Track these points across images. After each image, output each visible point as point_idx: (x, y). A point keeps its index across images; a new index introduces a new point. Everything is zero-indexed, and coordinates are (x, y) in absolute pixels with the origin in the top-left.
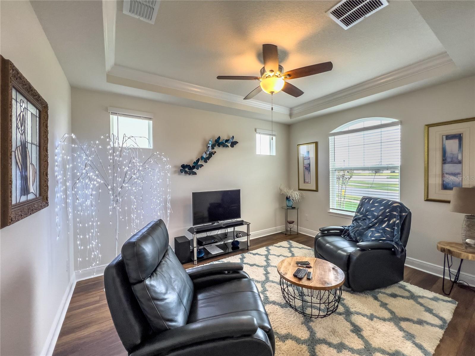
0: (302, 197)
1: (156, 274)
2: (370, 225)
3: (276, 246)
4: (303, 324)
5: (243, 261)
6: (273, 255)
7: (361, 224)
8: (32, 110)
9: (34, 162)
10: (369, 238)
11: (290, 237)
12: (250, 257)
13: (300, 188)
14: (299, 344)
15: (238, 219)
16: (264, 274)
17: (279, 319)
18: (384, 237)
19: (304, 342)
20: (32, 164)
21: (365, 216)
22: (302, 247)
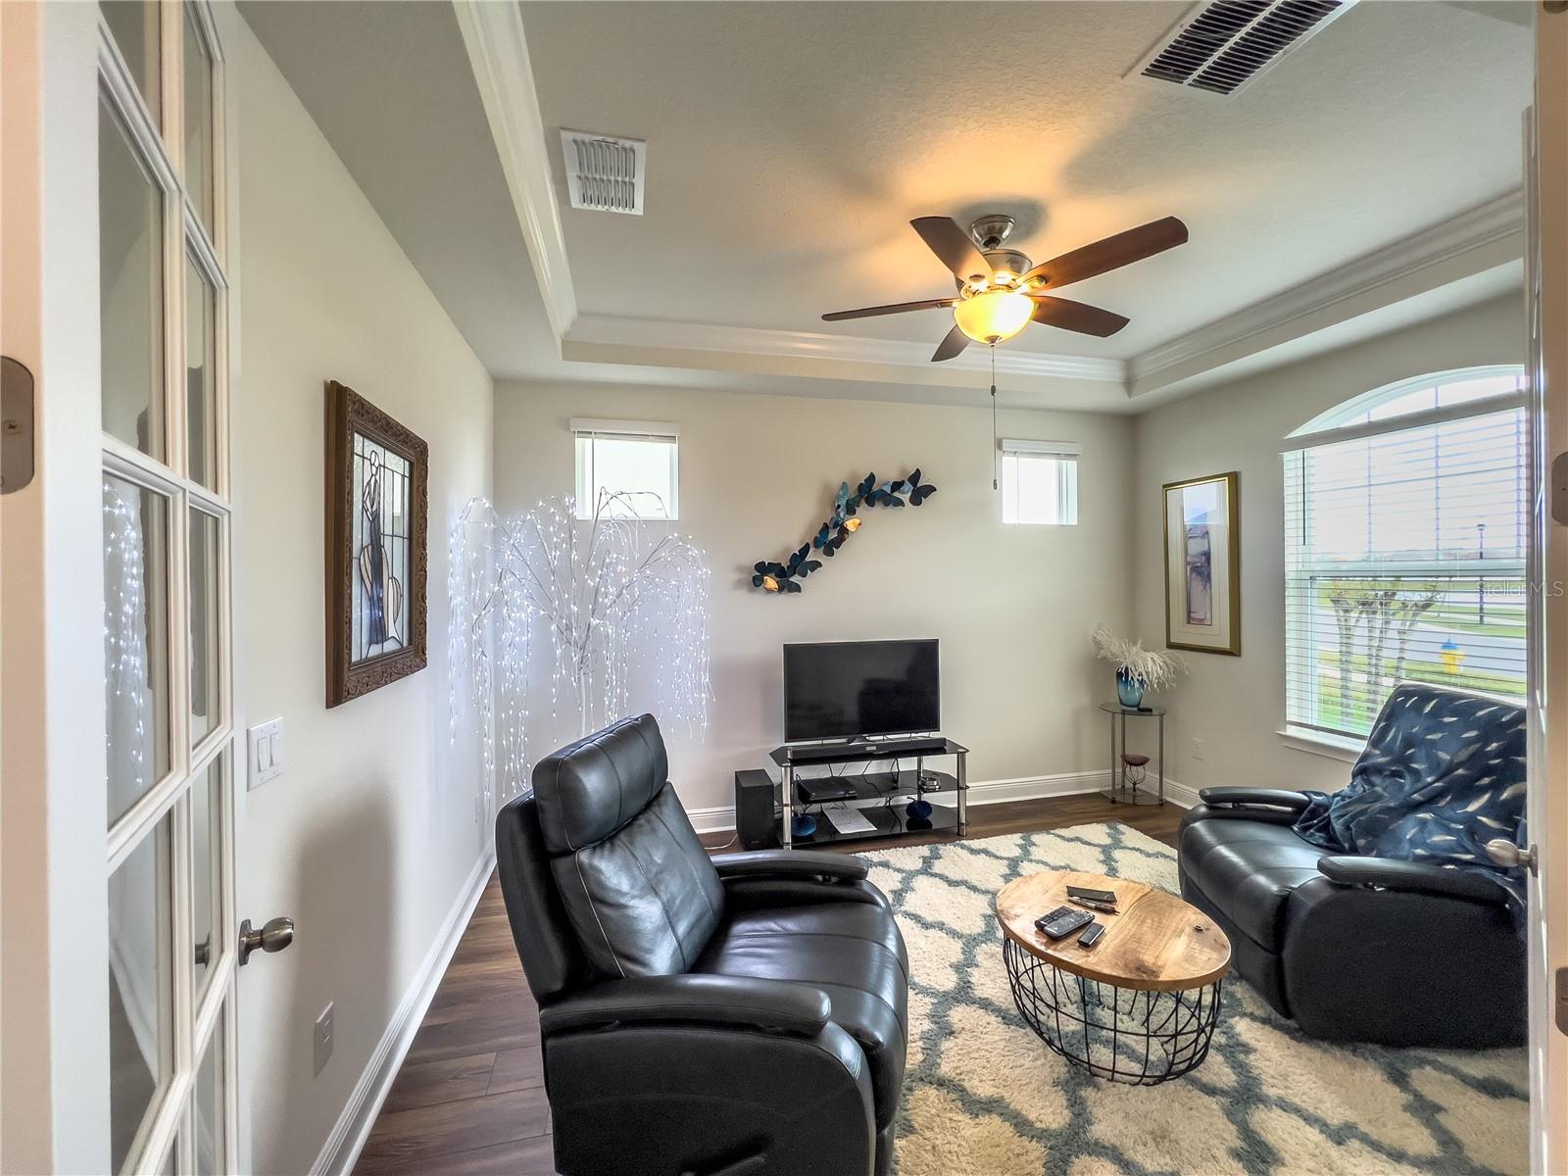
0: (1179, 674)
1: (612, 845)
2: (1415, 796)
3: (1059, 836)
4: (1057, 1086)
5: (930, 867)
6: (1038, 862)
7: (1379, 789)
8: (397, 465)
9: (397, 575)
10: (1407, 846)
11: (1127, 812)
12: (956, 858)
13: (1172, 640)
14: (1021, 1136)
15: (934, 735)
16: (984, 916)
17: (983, 1053)
18: (1468, 852)
19: (1042, 1135)
20: (393, 578)
21: (1404, 761)
22: (1158, 853)
